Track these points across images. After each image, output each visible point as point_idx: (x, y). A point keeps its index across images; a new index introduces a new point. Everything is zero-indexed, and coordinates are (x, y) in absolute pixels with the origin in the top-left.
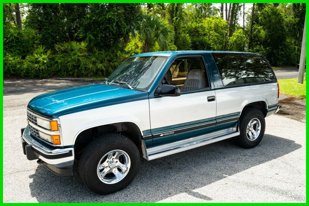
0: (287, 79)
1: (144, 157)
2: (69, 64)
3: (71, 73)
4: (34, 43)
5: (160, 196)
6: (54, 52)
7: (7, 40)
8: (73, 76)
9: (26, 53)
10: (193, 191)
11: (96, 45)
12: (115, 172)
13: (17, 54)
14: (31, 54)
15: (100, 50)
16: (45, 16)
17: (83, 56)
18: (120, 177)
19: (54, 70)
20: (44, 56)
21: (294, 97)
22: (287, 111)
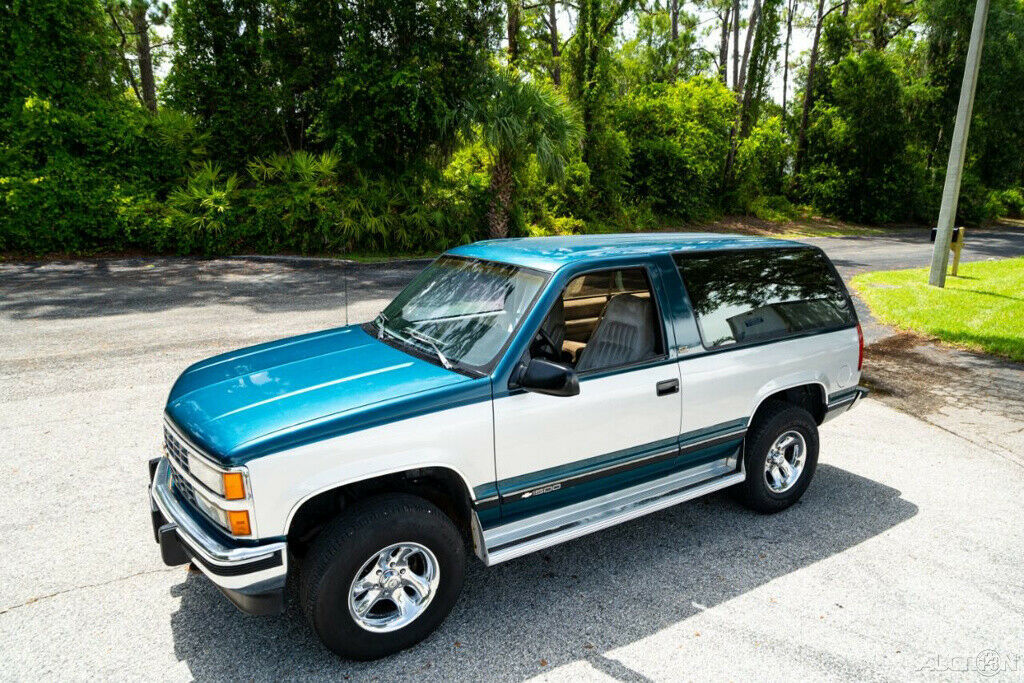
0: (899, 268)
1: (479, 552)
2: (286, 217)
3: (292, 242)
4: (190, 153)
5: (517, 668)
6: (247, 183)
7: (116, 145)
8: (297, 250)
9: (168, 184)
10: (605, 655)
11: (362, 164)
12: (400, 597)
13: (145, 187)
14: (182, 186)
15: (374, 178)
16: (222, 77)
17: (325, 195)
18: (409, 611)
19: (244, 233)
20: (217, 194)
21: (913, 332)
22: (889, 382)
